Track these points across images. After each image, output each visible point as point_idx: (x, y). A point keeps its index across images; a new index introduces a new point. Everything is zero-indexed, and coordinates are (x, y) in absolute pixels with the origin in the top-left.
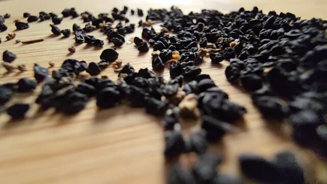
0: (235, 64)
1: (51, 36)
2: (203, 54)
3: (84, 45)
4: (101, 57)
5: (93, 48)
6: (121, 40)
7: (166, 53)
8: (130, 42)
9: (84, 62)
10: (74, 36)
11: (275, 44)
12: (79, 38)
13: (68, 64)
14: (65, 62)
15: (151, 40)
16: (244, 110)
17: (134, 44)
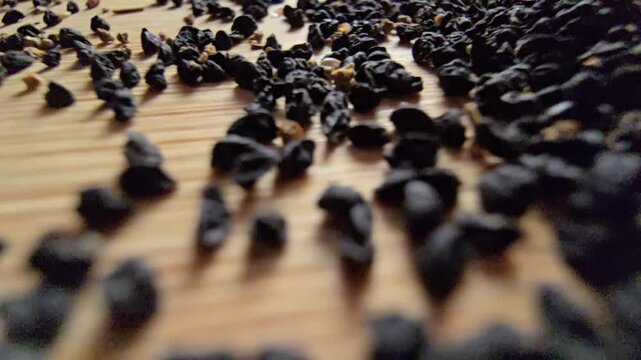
0: (429, 37)
1: (154, 6)
2: (388, 28)
3: (206, 17)
4: (233, 29)
5: (218, 21)
6: (262, 10)
7: (329, 23)
8: (276, 15)
9: (208, 30)
10: (190, 6)
11: (500, 11)
12: (198, 7)
13: (187, 31)
14: (183, 29)
15: (310, 11)
16: (418, 79)
17: (283, 18)
